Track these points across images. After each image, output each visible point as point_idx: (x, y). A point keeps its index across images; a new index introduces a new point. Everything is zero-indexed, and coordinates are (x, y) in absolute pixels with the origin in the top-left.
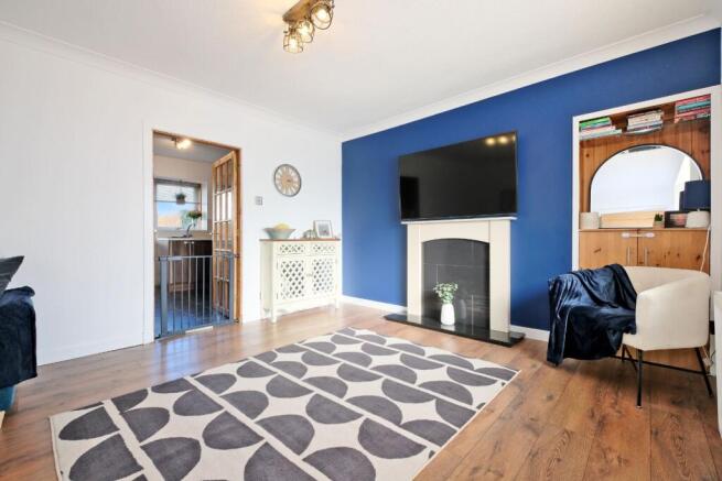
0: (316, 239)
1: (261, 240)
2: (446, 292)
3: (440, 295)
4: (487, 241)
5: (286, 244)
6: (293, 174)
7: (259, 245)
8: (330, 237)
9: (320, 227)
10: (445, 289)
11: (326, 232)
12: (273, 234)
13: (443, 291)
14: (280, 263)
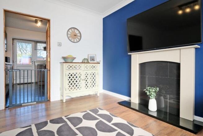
0: (88, 63)
1: (60, 63)
2: (152, 92)
3: (148, 94)
4: (179, 62)
5: (71, 64)
6: (77, 32)
7: (59, 65)
8: (95, 62)
9: (91, 57)
10: (151, 90)
11: (93, 60)
12: (66, 60)
13: (150, 92)
14: (67, 74)
